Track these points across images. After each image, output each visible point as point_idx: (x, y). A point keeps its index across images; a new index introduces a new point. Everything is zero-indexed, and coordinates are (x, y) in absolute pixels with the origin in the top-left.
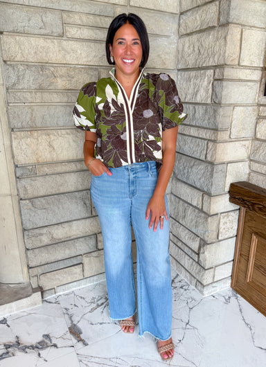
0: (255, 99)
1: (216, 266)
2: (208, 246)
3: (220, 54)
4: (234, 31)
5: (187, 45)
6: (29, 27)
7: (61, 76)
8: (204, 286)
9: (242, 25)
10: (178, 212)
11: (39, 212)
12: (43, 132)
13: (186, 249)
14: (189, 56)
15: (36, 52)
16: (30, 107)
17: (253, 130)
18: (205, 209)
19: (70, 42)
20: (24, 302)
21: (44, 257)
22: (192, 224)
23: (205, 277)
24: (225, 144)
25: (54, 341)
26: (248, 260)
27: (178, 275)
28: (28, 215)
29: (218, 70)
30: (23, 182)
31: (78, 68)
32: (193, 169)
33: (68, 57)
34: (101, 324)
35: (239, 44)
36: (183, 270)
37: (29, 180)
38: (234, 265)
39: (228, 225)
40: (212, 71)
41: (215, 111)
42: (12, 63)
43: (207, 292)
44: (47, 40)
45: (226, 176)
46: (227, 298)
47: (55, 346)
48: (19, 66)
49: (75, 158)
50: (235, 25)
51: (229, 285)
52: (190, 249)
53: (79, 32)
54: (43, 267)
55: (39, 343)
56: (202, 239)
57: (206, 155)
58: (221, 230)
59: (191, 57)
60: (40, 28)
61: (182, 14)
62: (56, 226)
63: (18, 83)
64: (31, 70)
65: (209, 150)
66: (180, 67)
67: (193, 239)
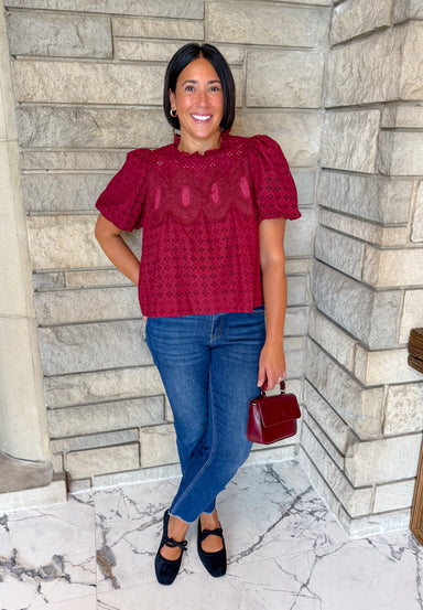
2: (360, 444)
3: (391, 80)
4: (420, 35)
5: (341, 64)
6: (56, 45)
7: (109, 126)
8: (352, 519)
10: (316, 373)
11: (67, 348)
12: (77, 218)
13: (326, 444)
14: (344, 83)
15: (66, 87)
16: (56, 177)
18: (358, 375)
19: (124, 67)
20: (38, 493)
22: (336, 399)
23: (353, 502)
24: (400, 252)
25: (68, 570)
27: (311, 488)
28: (49, 353)
30: (43, 298)
31: (138, 111)
32: (341, 295)
33: (120, 93)
34: (151, 554)
36: (321, 482)
37: (53, 295)
38: (416, 487)
39: (406, 409)
41: (380, 189)
42: (29, 105)
43: (357, 532)
44: (86, 66)
45: (402, 314)
46: (397, 549)
47: (67, 578)
48: (39, 111)
51: (407, 523)
52: (333, 444)
53: (140, 49)
54: (71, 440)
55: (44, 568)
56: (352, 431)
57: (363, 270)
58: (389, 418)
59: (346, 86)
60: (75, 47)
61: (336, 5)
62: (95, 375)
63: (38, 137)
64: (58, 117)
65: (366, 262)
66: (330, 103)
67: (337, 427)
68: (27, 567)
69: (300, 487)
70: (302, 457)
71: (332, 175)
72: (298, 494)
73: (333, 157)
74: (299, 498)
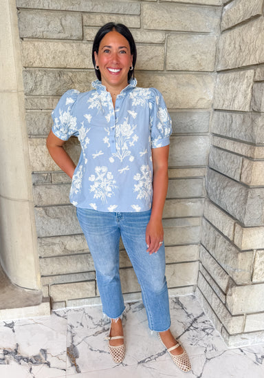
1: (247, 314)
2: (237, 288)
5: (228, 42)
6: (47, 31)
7: (80, 82)
8: (230, 335)
10: (209, 241)
11: (52, 221)
13: (214, 286)
14: (229, 54)
15: (54, 58)
16: (47, 114)
18: (236, 242)
20: (33, 309)
21: (55, 267)
22: (221, 257)
23: (231, 324)
25: (49, 359)
27: (203, 313)
28: (41, 223)
29: (258, 70)
30: (38, 189)
32: (225, 191)
33: (87, 61)
36: (210, 310)
37: (44, 188)
41: (253, 121)
42: (31, 69)
43: (234, 344)
44: (66, 45)
46: (259, 356)
47: (48, 364)
48: (37, 72)
52: (218, 286)
54: (54, 277)
55: (34, 357)
56: (231, 278)
57: (241, 175)
58: (256, 271)
59: (231, 56)
60: (59, 32)
61: (225, 5)
62: (69, 237)
63: (36, 88)
64: (49, 76)
65: (244, 169)
66: (220, 68)
67: (222, 276)
68: (24, 356)
69: (196, 313)
70: (198, 293)
71: (221, 113)
72: (195, 317)
73: (222, 102)
74: (195, 320)
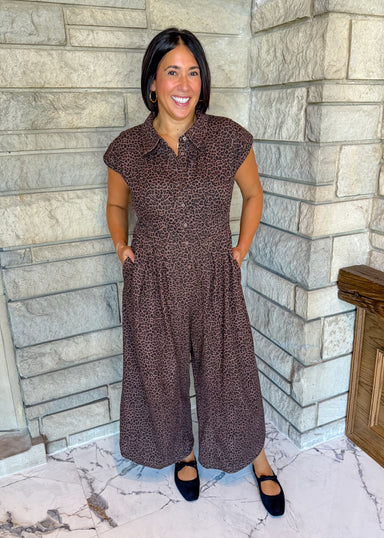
0: (376, 132)
1: (320, 402)
2: (305, 370)
3: (316, 62)
4: (338, 25)
5: (265, 48)
6: (12, 33)
7: (65, 108)
8: (302, 434)
9: (351, 14)
10: (257, 317)
11: (38, 320)
12: (40, 196)
13: (271, 375)
14: (269, 65)
15: (24, 73)
16: (19, 158)
17: (375, 182)
18: (299, 311)
19: (78, 54)
20: (19, 458)
21: (47, 389)
22: (280, 335)
23: (302, 418)
24: (329, 206)
26: (371, 392)
28: (21, 326)
29: (313, 88)
30: (12, 274)
31: (91, 93)
32: (279, 247)
33: (74, 77)
34: (137, 493)
35: (346, 45)
37: (20, 271)
38: (349, 399)
39: (338, 336)
40: (304, 90)
41: (310, 154)
43: (306, 443)
44: (42, 53)
45: (331, 258)
46: (339, 452)
47: (67, 527)
49: (91, 235)
50: (340, 15)
51: (343, 431)
52: (279, 374)
53: (91, 37)
54: (46, 405)
55: (42, 523)
56: (296, 359)
57: (298, 224)
58: (325, 345)
59: (270, 68)
60: (30, 34)
62: (65, 341)
64: (18, 101)
65: (302, 217)
66: (255, 83)
67: (282, 358)
68: (26, 525)
73: (262, 130)
